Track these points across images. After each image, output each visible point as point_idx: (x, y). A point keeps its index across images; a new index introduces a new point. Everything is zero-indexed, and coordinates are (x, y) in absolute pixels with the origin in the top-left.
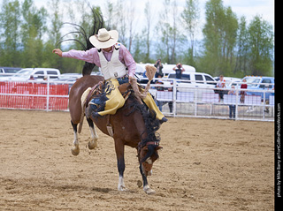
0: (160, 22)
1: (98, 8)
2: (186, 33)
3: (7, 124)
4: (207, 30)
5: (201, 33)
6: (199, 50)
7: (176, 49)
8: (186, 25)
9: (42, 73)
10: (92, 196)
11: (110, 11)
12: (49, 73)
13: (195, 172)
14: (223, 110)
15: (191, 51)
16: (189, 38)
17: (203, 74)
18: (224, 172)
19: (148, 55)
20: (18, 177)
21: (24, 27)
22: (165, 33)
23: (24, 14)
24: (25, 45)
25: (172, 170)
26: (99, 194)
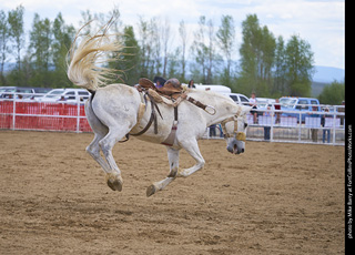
0: (195, 42)
1: (131, 28)
2: (222, 53)
3: (35, 146)
4: (244, 50)
5: (238, 53)
6: (236, 71)
7: (212, 69)
8: (222, 45)
9: (73, 93)
10: (114, 218)
11: (144, 29)
12: (80, 93)
13: (223, 195)
14: (258, 132)
15: (227, 71)
16: (225, 59)
17: (238, 95)
18: (253, 194)
19: (183, 75)
20: (40, 199)
21: (55, 46)
22: (199, 53)
23: (56, 34)
24: (56, 65)
25: (200, 192)
26: (122, 217)
